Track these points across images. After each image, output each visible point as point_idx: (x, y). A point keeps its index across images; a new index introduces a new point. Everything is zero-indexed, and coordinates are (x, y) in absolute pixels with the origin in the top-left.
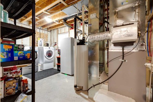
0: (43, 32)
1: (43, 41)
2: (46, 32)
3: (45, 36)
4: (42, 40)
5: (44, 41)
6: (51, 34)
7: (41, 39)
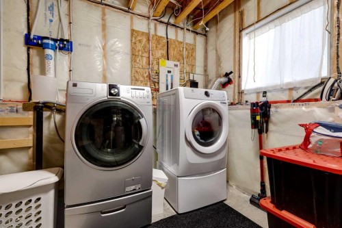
0: (177, 36)
1: (176, 73)
2: (189, 38)
3: (185, 53)
4: (176, 66)
5: (181, 72)
6: (206, 43)
7: (170, 64)
